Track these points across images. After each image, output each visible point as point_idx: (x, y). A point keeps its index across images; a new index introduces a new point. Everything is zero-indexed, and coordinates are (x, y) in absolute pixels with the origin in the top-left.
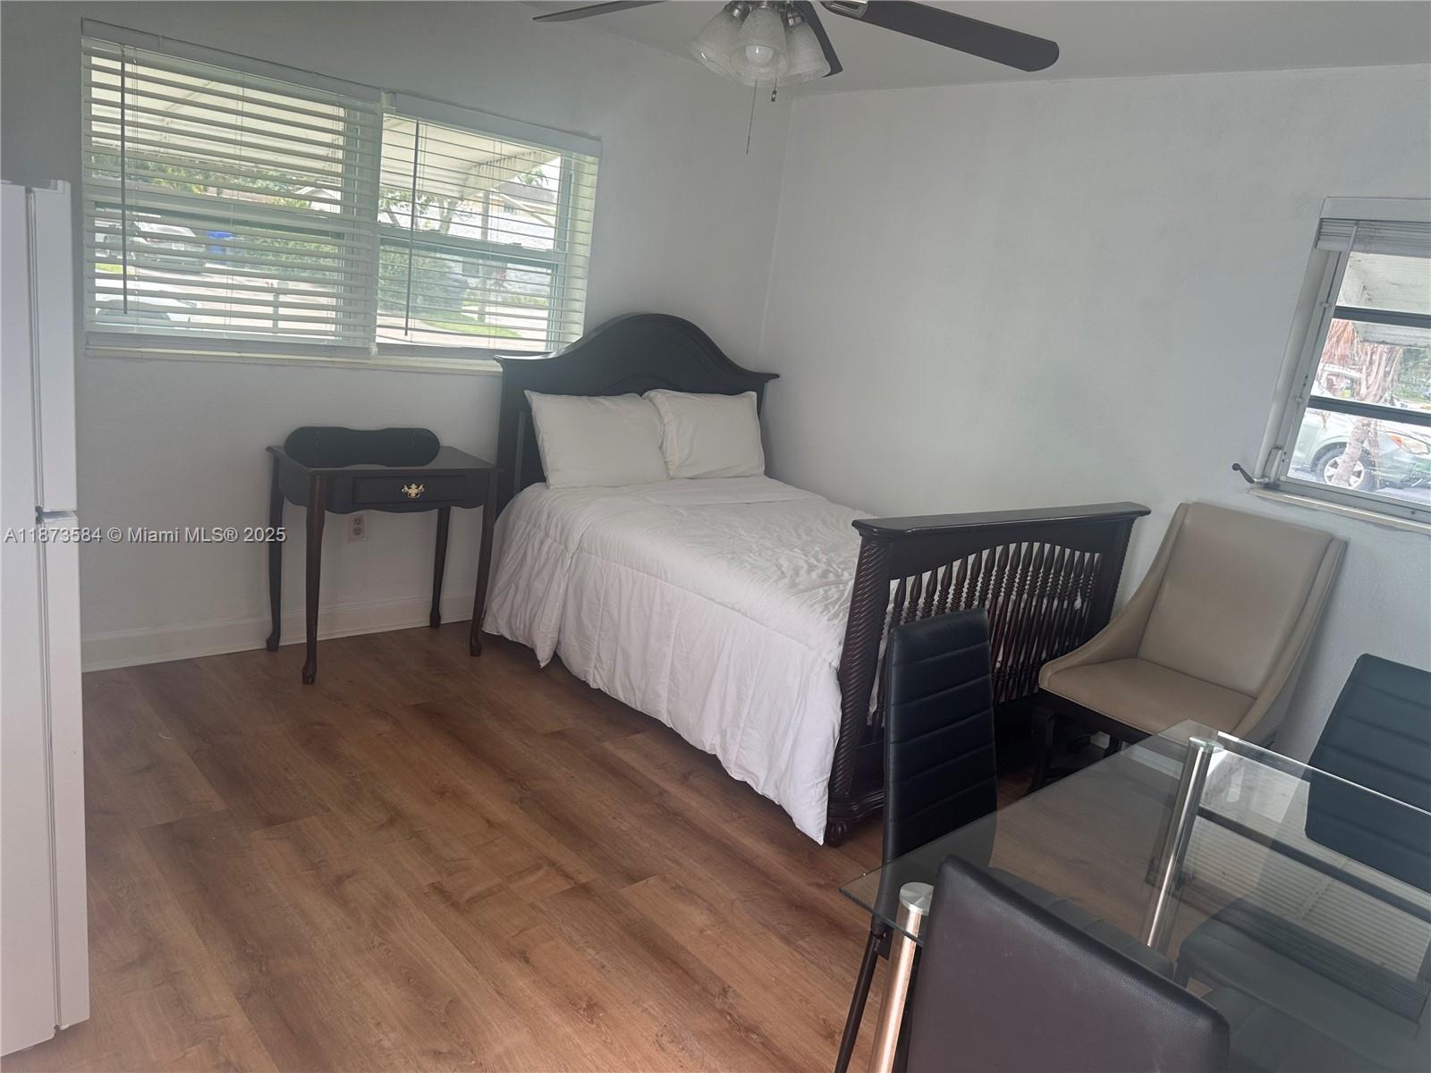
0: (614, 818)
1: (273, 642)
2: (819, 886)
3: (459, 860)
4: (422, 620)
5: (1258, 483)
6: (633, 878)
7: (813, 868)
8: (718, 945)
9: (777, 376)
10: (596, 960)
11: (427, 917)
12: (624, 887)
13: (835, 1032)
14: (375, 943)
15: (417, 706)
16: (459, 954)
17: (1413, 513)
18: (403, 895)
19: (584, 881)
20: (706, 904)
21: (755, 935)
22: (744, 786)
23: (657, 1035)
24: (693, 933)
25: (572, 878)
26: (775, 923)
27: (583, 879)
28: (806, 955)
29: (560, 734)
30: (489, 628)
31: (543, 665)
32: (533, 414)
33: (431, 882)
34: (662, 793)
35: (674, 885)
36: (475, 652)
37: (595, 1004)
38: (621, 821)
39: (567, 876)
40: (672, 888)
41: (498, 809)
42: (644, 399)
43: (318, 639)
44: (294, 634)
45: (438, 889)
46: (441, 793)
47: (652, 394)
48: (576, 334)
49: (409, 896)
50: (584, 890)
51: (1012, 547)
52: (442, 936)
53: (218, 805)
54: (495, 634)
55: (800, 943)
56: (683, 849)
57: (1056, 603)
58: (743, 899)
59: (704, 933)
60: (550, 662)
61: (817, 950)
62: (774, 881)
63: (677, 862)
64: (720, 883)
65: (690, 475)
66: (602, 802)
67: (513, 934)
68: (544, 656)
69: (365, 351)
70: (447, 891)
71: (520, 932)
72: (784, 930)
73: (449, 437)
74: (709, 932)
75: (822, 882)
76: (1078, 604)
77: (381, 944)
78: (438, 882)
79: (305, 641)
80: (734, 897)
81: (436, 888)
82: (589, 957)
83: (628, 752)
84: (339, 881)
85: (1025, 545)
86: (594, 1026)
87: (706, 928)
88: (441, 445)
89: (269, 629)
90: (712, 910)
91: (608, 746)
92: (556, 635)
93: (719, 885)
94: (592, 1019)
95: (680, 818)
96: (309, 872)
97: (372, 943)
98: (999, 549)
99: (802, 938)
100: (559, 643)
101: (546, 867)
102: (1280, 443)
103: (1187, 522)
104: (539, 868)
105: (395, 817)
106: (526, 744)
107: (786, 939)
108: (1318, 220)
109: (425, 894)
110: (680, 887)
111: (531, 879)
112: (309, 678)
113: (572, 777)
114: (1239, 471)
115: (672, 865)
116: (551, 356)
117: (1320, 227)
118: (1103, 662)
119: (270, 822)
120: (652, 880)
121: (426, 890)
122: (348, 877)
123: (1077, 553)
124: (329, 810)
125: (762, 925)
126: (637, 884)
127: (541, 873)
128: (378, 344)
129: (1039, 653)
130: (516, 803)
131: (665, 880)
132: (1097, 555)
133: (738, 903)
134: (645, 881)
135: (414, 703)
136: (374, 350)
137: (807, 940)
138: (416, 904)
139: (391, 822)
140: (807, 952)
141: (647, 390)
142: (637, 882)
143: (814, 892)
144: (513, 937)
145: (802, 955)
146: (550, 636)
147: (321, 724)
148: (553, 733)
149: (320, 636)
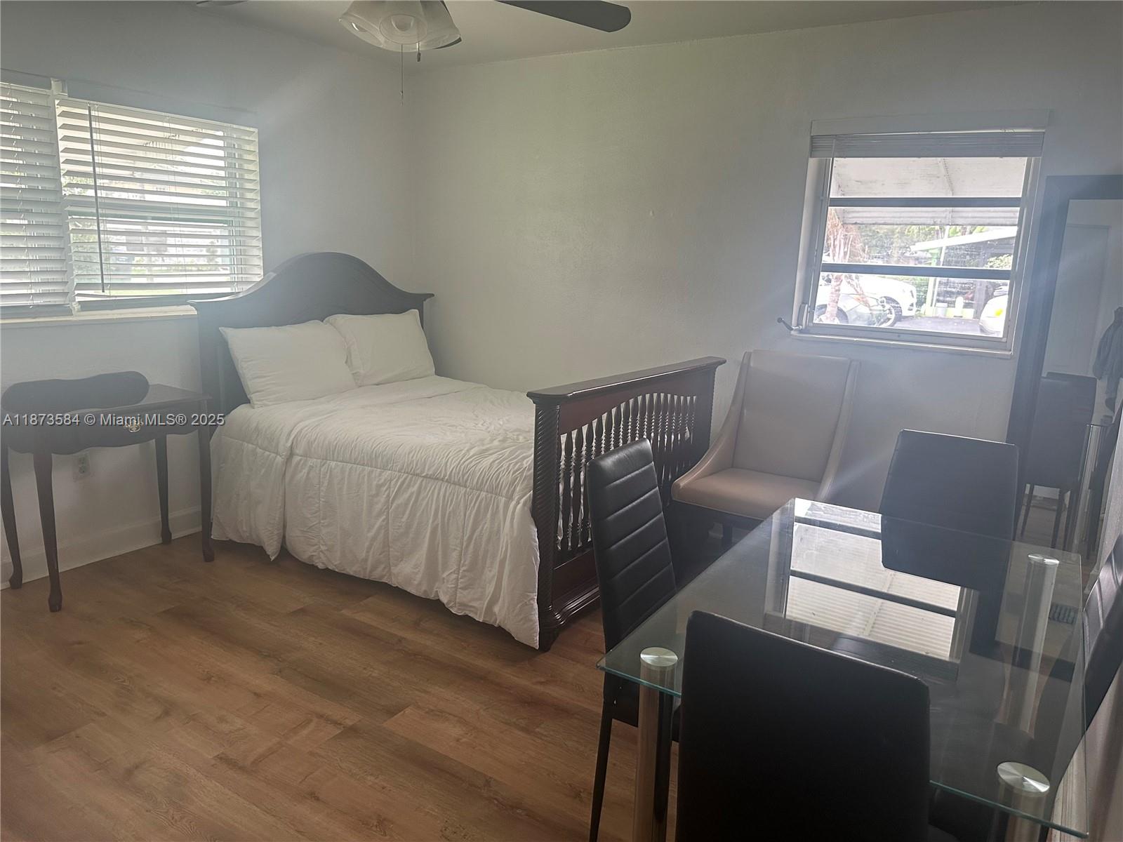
0: (364, 669)
1: (16, 581)
2: (541, 683)
3: (236, 731)
4: (155, 539)
5: (796, 330)
6: (391, 712)
7: (535, 670)
8: (474, 748)
9: (433, 295)
10: (376, 783)
11: (219, 785)
12: (385, 721)
13: (581, 792)
14: (176, 817)
15: (167, 612)
16: (256, 808)
18: (192, 771)
19: (351, 724)
20: (456, 719)
21: (502, 732)
22: (467, 618)
23: (441, 831)
24: (451, 744)
25: (340, 724)
26: (514, 720)
27: (349, 723)
28: (545, 739)
29: (303, 611)
30: (217, 535)
31: (273, 558)
33: (216, 754)
34: (400, 640)
35: (427, 710)
36: (209, 558)
37: (385, 819)
38: (372, 669)
39: (336, 723)
40: (427, 713)
41: (262, 682)
42: (325, 324)
43: (60, 571)
44: (36, 570)
45: (223, 759)
46: (208, 679)
47: (331, 318)
49: (198, 771)
51: (640, 398)
52: (236, 796)
54: (224, 539)
55: (537, 730)
56: (428, 680)
57: (673, 437)
58: (485, 707)
59: (461, 741)
60: (279, 555)
61: (552, 733)
62: (506, 688)
63: (425, 692)
64: (464, 699)
65: (373, 382)
66: (351, 658)
67: (300, 780)
68: (272, 549)
70: (231, 759)
71: (305, 778)
72: (523, 723)
74: (464, 740)
75: (543, 680)
76: (687, 434)
77: (182, 818)
78: (223, 753)
79: (48, 574)
80: (478, 708)
81: (221, 758)
82: (370, 783)
83: (364, 614)
84: (129, 773)
85: (648, 396)
86: (387, 837)
87: (461, 737)
88: (150, 383)
89: (10, 569)
90: (461, 721)
91: (345, 612)
92: (281, 531)
93: (464, 701)
94: (385, 832)
95: (420, 657)
96: (98, 772)
97: (173, 818)
98: (631, 401)
99: (538, 727)
100: (284, 537)
101: (315, 720)
102: (805, 299)
103: (752, 364)
104: (310, 721)
105: (169, 709)
106: (274, 625)
107: (526, 730)
108: (809, 137)
109: (213, 766)
110: (432, 711)
111: (305, 732)
112: (56, 605)
113: (321, 644)
114: (782, 323)
115: (423, 695)
116: (241, 295)
117: (812, 142)
118: (711, 474)
119: (50, 737)
120: (408, 711)
121: (213, 762)
122: (137, 767)
123: (689, 398)
124: (103, 714)
125: (505, 723)
126: (396, 716)
127: (312, 726)
128: (79, 302)
129: (667, 476)
130: (277, 674)
131: (419, 707)
132: (695, 397)
133: (482, 712)
134: (402, 712)
135: (163, 610)
136: (76, 307)
137: (542, 726)
138: (207, 776)
139: (167, 713)
140: (545, 736)
141: (328, 316)
142: (395, 714)
143: (540, 688)
144: (301, 782)
145: (541, 739)
146: (276, 532)
147: (80, 643)
148: (295, 612)
149: (62, 568)
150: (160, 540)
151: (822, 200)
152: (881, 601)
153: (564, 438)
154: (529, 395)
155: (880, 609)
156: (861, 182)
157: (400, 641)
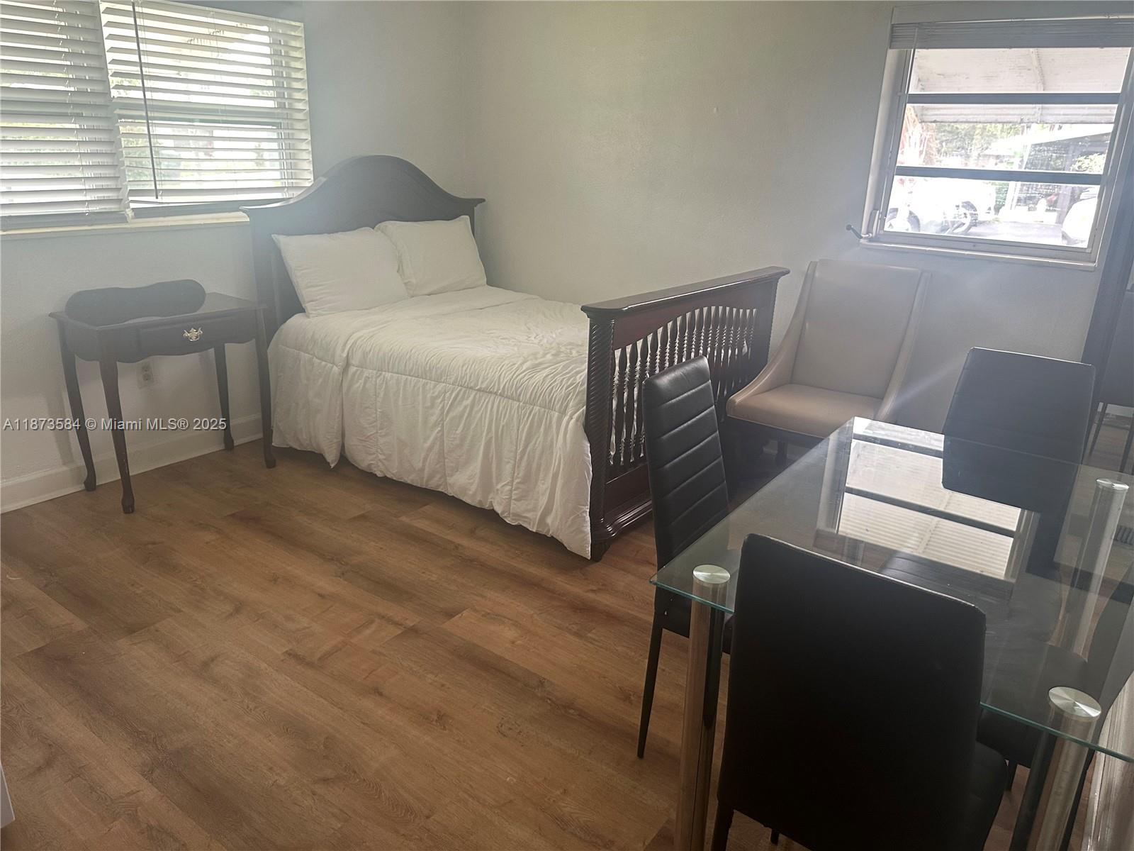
0: (423, 573)
1: (90, 484)
2: (593, 591)
3: (303, 629)
4: (218, 445)
5: (865, 238)
6: (450, 614)
7: (587, 579)
8: (528, 650)
9: (484, 200)
10: (436, 682)
11: (289, 679)
12: (444, 622)
13: (630, 695)
14: (250, 707)
15: (233, 515)
16: (324, 701)
17: (974, 246)
18: (264, 665)
19: (412, 625)
20: (511, 622)
21: (554, 636)
22: (521, 530)
23: (498, 727)
24: (507, 645)
25: (401, 625)
26: (567, 625)
27: (410, 624)
28: (597, 643)
29: (363, 517)
30: (276, 442)
31: (332, 466)
32: (283, 255)
33: (285, 650)
34: (457, 546)
35: (483, 613)
36: (271, 464)
37: (444, 715)
38: (430, 574)
39: (397, 624)
40: (483, 616)
41: (326, 584)
42: (377, 231)
43: (130, 474)
44: (108, 474)
45: (292, 655)
46: (275, 580)
47: (383, 226)
49: (269, 665)
50: (414, 631)
51: (697, 312)
52: (306, 690)
53: (79, 625)
54: (285, 446)
55: (589, 635)
56: (484, 585)
57: (730, 351)
58: (538, 612)
59: (516, 643)
60: (338, 462)
61: (603, 638)
62: (559, 595)
63: (483, 597)
64: (519, 604)
65: (426, 292)
66: (410, 563)
67: (364, 677)
68: (331, 457)
69: (124, 219)
70: (300, 655)
71: (369, 674)
72: (575, 628)
73: (212, 285)
74: (519, 642)
75: (594, 588)
76: (745, 349)
77: (256, 707)
78: (291, 650)
79: (120, 478)
80: (532, 612)
81: (290, 654)
82: (430, 681)
83: (422, 520)
84: (206, 665)
85: (705, 309)
86: (446, 732)
87: (516, 640)
88: (207, 292)
89: (85, 473)
90: (516, 624)
91: (404, 519)
92: (340, 439)
93: (518, 606)
94: (444, 727)
95: (476, 563)
96: (178, 663)
97: (248, 707)
98: (688, 315)
99: (590, 632)
100: (343, 446)
101: (378, 621)
102: (876, 208)
103: (817, 275)
104: (372, 622)
105: (239, 607)
106: (335, 530)
107: (576, 634)
108: (889, 28)
109: (283, 661)
110: (489, 614)
111: (368, 632)
112: (129, 507)
113: (381, 548)
114: (851, 231)
115: (479, 598)
116: (292, 202)
117: (892, 31)
118: (768, 391)
119: (131, 630)
120: (465, 613)
121: (282, 658)
122: (213, 660)
123: (748, 311)
124: (180, 611)
125: (558, 628)
126: (454, 618)
127: (374, 627)
128: (133, 209)
129: (722, 392)
130: (340, 577)
131: (476, 611)
132: (754, 310)
133: (536, 617)
134: (460, 615)
135: (229, 513)
136: (130, 213)
137: (593, 631)
138: (277, 670)
139: (237, 610)
140: (596, 641)
141: (377, 224)
142: (454, 616)
143: (592, 596)
144: (365, 679)
145: (593, 644)
146: (335, 440)
147: (154, 543)
148: (355, 518)
149: (133, 471)
150: (222, 447)
151: (900, 96)
152: (937, 519)
153: (618, 353)
154: (584, 309)
155: (936, 527)
156: (943, 75)
157: (457, 548)
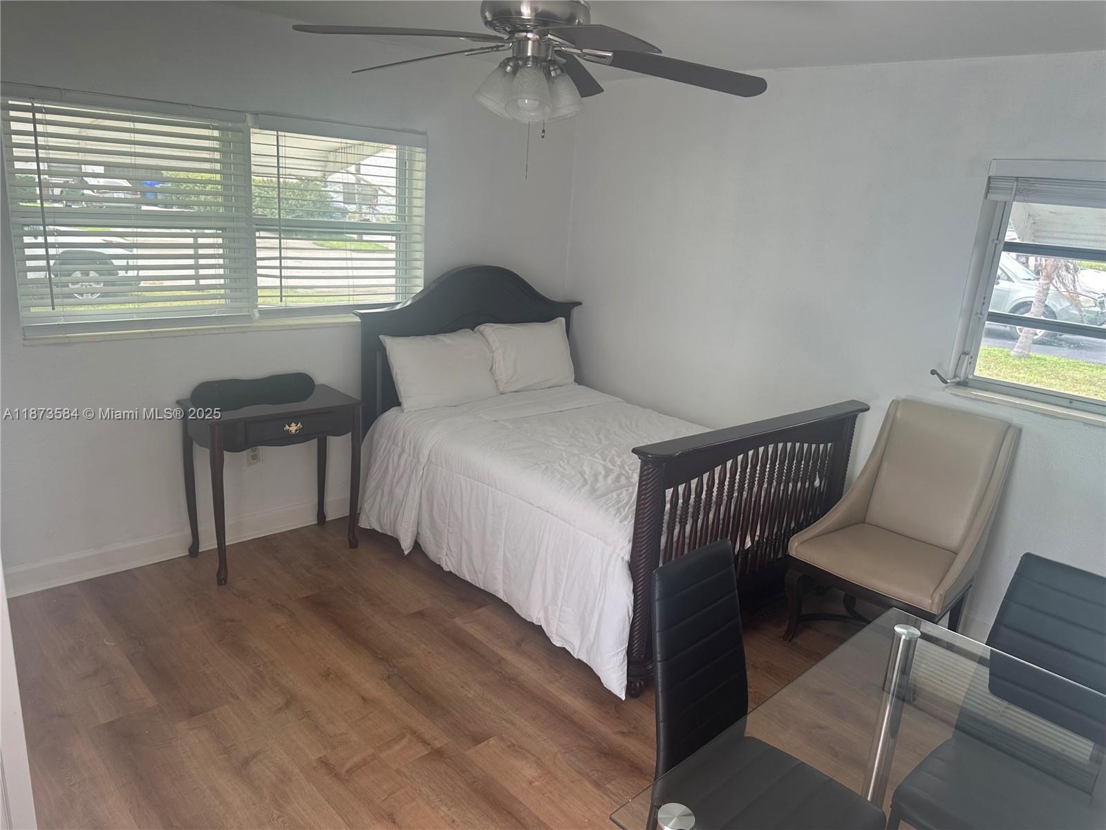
0: (462, 687)
1: (194, 550)
2: (622, 733)
3: (340, 735)
4: (311, 520)
5: (950, 383)
6: (477, 740)
7: (619, 718)
8: (544, 794)
9: (580, 304)
10: (448, 816)
11: (315, 789)
12: (469, 748)
14: (275, 816)
15: (307, 598)
16: (341, 820)
18: (296, 770)
19: (439, 746)
20: (534, 758)
21: (573, 782)
24: (524, 785)
25: (429, 744)
26: (588, 770)
27: (437, 744)
28: (612, 797)
29: (421, 614)
30: (364, 523)
31: (406, 553)
32: (387, 353)
33: (319, 756)
34: (501, 660)
35: (509, 743)
36: (353, 545)
38: (468, 689)
39: (425, 743)
40: (509, 746)
41: (372, 687)
42: (476, 333)
43: (226, 544)
44: (208, 542)
45: (324, 762)
46: (326, 675)
47: (482, 328)
48: (418, 286)
49: (301, 771)
50: (438, 754)
51: (761, 449)
52: (327, 805)
53: (151, 702)
54: (369, 528)
55: (608, 786)
56: (516, 710)
57: (799, 485)
58: (563, 751)
59: (533, 784)
60: (412, 550)
61: (621, 792)
62: (588, 733)
63: (513, 724)
64: (545, 738)
65: (513, 390)
66: (453, 673)
67: (383, 798)
68: (406, 545)
69: (249, 318)
70: (331, 764)
71: (389, 796)
72: (595, 775)
73: (322, 376)
74: (536, 783)
75: (625, 730)
76: (817, 483)
77: (279, 817)
78: (324, 756)
79: (216, 547)
80: (556, 750)
81: (323, 762)
82: (443, 814)
83: (473, 626)
84: (246, 762)
87: (534, 780)
88: (316, 384)
89: (189, 540)
90: (539, 763)
91: (458, 621)
92: (415, 529)
93: (544, 740)
95: (514, 682)
96: (223, 756)
98: (751, 453)
99: (609, 782)
100: (417, 535)
101: (409, 736)
102: (967, 350)
103: (899, 415)
104: (403, 736)
105: (290, 700)
106: (393, 626)
107: (596, 784)
108: (987, 178)
109: (314, 768)
110: (514, 745)
111: (397, 747)
112: (222, 579)
113: (429, 653)
114: (936, 374)
115: (508, 725)
117: (989, 182)
118: (837, 530)
119: (192, 714)
120: (492, 741)
121: (315, 764)
122: (254, 757)
123: (822, 446)
124: (238, 698)
125: (578, 773)
126: (480, 745)
127: (404, 742)
128: (260, 310)
129: (789, 524)
130: (385, 680)
131: (502, 739)
132: (829, 445)
133: (559, 756)
134: (486, 742)
135: (304, 595)
136: (257, 315)
137: (613, 783)
138: (307, 778)
139: (287, 705)
140: (613, 794)
141: (477, 325)
142: (480, 743)
143: (619, 739)
144: (383, 801)
145: (610, 797)
146: (410, 530)
147: (232, 621)
148: (415, 614)
149: (229, 541)
154: (635, 451)
157: (500, 662)
